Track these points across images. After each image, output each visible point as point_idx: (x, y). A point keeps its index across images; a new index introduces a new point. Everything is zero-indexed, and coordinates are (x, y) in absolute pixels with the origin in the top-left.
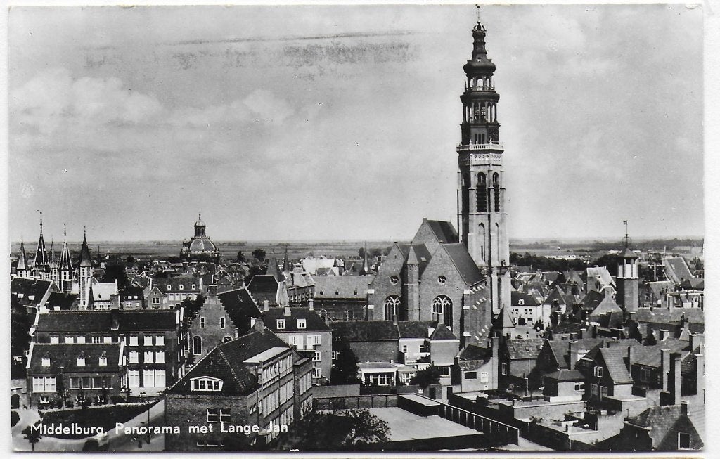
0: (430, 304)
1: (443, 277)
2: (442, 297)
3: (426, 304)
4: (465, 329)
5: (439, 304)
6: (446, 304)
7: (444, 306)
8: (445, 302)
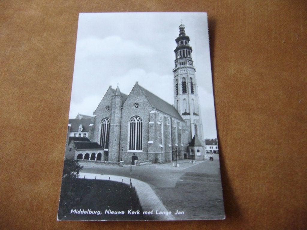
0: (128, 122)
1: (137, 104)
2: (137, 117)
3: (125, 122)
4: (150, 138)
5: (134, 122)
6: (139, 122)
7: (138, 123)
8: (138, 120)
